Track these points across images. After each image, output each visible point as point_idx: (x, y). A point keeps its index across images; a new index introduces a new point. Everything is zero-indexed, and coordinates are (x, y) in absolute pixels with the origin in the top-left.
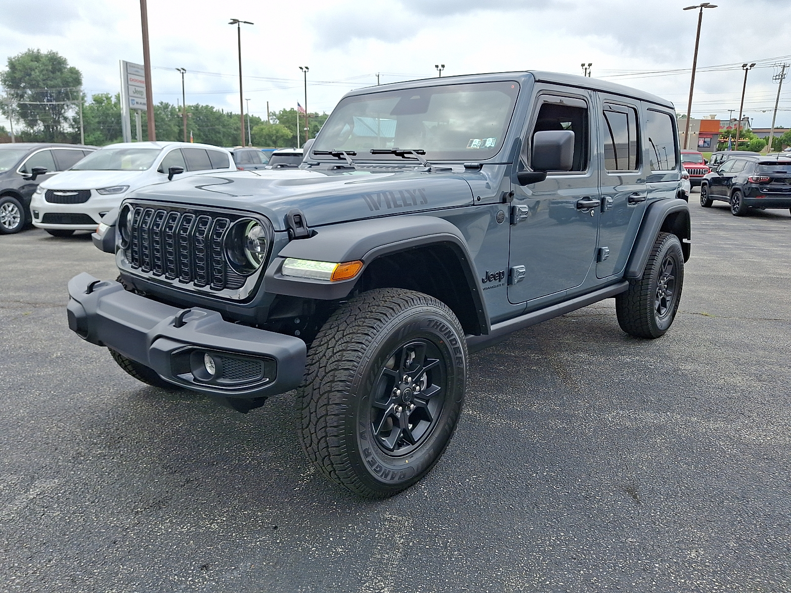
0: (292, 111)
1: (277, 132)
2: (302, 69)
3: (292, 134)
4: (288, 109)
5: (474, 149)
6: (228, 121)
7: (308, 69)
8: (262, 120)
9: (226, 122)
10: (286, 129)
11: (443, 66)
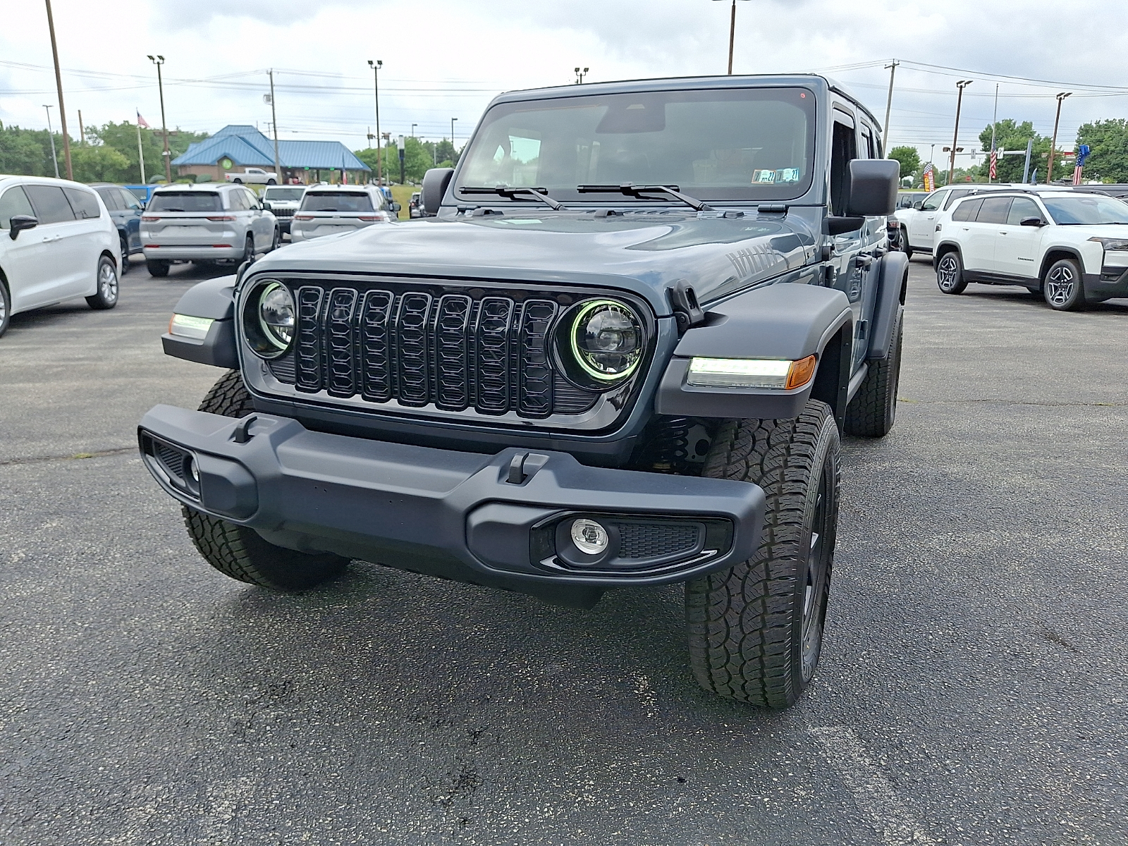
0: (126, 126)
1: (103, 160)
2: (153, 59)
3: (129, 162)
4: (118, 122)
5: (765, 184)
6: (13, 141)
7: (163, 59)
8: (75, 140)
9: (8, 142)
10: (119, 154)
11: (380, 63)
